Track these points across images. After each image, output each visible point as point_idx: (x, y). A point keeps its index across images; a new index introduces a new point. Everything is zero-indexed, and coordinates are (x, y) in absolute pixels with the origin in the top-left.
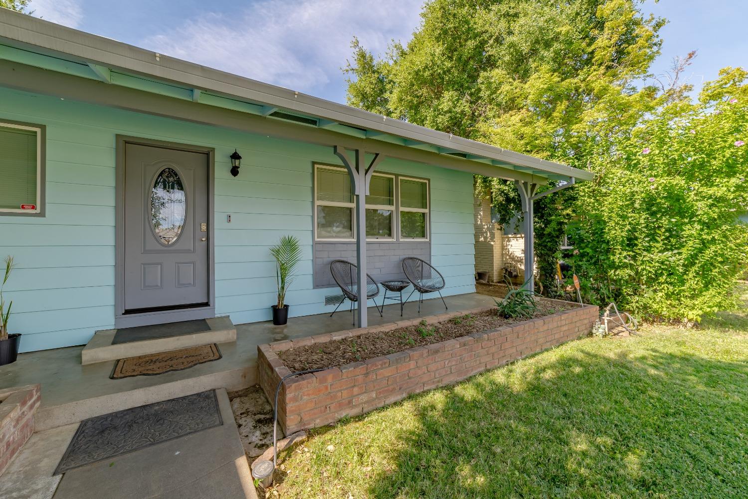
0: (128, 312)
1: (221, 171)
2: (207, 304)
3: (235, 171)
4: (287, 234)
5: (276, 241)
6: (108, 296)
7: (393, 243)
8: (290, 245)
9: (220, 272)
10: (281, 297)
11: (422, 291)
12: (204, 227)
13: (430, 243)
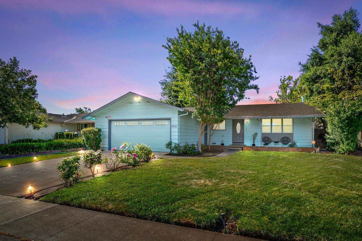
0: (234, 143)
1: (245, 122)
2: (243, 143)
3: (247, 122)
4: (256, 132)
5: (254, 133)
6: (231, 140)
7: (281, 134)
9: (245, 138)
10: (254, 142)
11: (284, 144)
12: (243, 131)
13: (293, 133)
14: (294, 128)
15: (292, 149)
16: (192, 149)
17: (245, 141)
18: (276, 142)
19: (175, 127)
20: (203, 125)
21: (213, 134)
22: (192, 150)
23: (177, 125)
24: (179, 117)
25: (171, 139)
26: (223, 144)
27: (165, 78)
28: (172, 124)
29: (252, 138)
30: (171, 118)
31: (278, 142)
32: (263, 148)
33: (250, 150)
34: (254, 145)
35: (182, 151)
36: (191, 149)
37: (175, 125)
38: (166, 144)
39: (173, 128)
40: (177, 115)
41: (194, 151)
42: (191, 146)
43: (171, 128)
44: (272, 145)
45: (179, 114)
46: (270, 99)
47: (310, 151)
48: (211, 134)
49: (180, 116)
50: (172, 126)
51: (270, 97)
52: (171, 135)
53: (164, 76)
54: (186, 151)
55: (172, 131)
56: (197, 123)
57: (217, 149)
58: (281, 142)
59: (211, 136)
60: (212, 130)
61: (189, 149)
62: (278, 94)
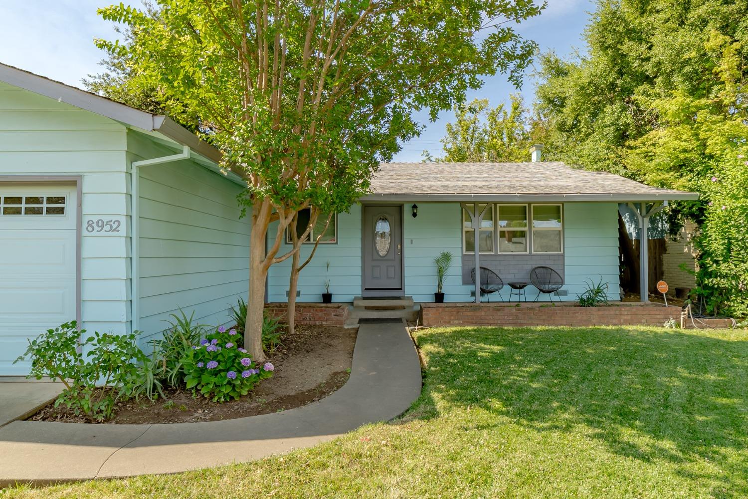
0: (366, 289)
1: (407, 215)
2: (401, 289)
3: (415, 215)
4: (445, 251)
5: (438, 254)
6: (358, 281)
7: (525, 255)
8: (446, 257)
9: (407, 271)
10: (440, 287)
11: (544, 292)
12: (399, 247)
13: (563, 255)
14: (565, 236)
15: (601, 313)
16: (219, 362)
17: (407, 281)
18: (513, 286)
19: (107, 228)
21: (307, 262)
22: (216, 373)
23: (123, 220)
24: (134, 172)
25: (79, 302)
26: (327, 298)
27: (103, 70)
28: (85, 210)
29: (434, 271)
30: (80, 177)
31: (522, 287)
32: (499, 313)
33: (449, 322)
34: (439, 297)
35: (151, 376)
36: (212, 365)
37: (105, 219)
38: (31, 349)
39: (95, 233)
40: (123, 157)
41: (232, 374)
42: (211, 348)
43: (85, 232)
44: (505, 295)
45: (133, 157)
46: (425, 158)
47: (658, 317)
48: (299, 265)
49: (140, 168)
50: (85, 225)
51: (425, 154)
52: (84, 276)
53: (102, 64)
54: (181, 376)
55: (85, 254)
56: (242, 207)
57: (317, 323)
58: (533, 283)
59: (299, 270)
60: (286, 243)
61: (201, 365)
62: (445, 146)
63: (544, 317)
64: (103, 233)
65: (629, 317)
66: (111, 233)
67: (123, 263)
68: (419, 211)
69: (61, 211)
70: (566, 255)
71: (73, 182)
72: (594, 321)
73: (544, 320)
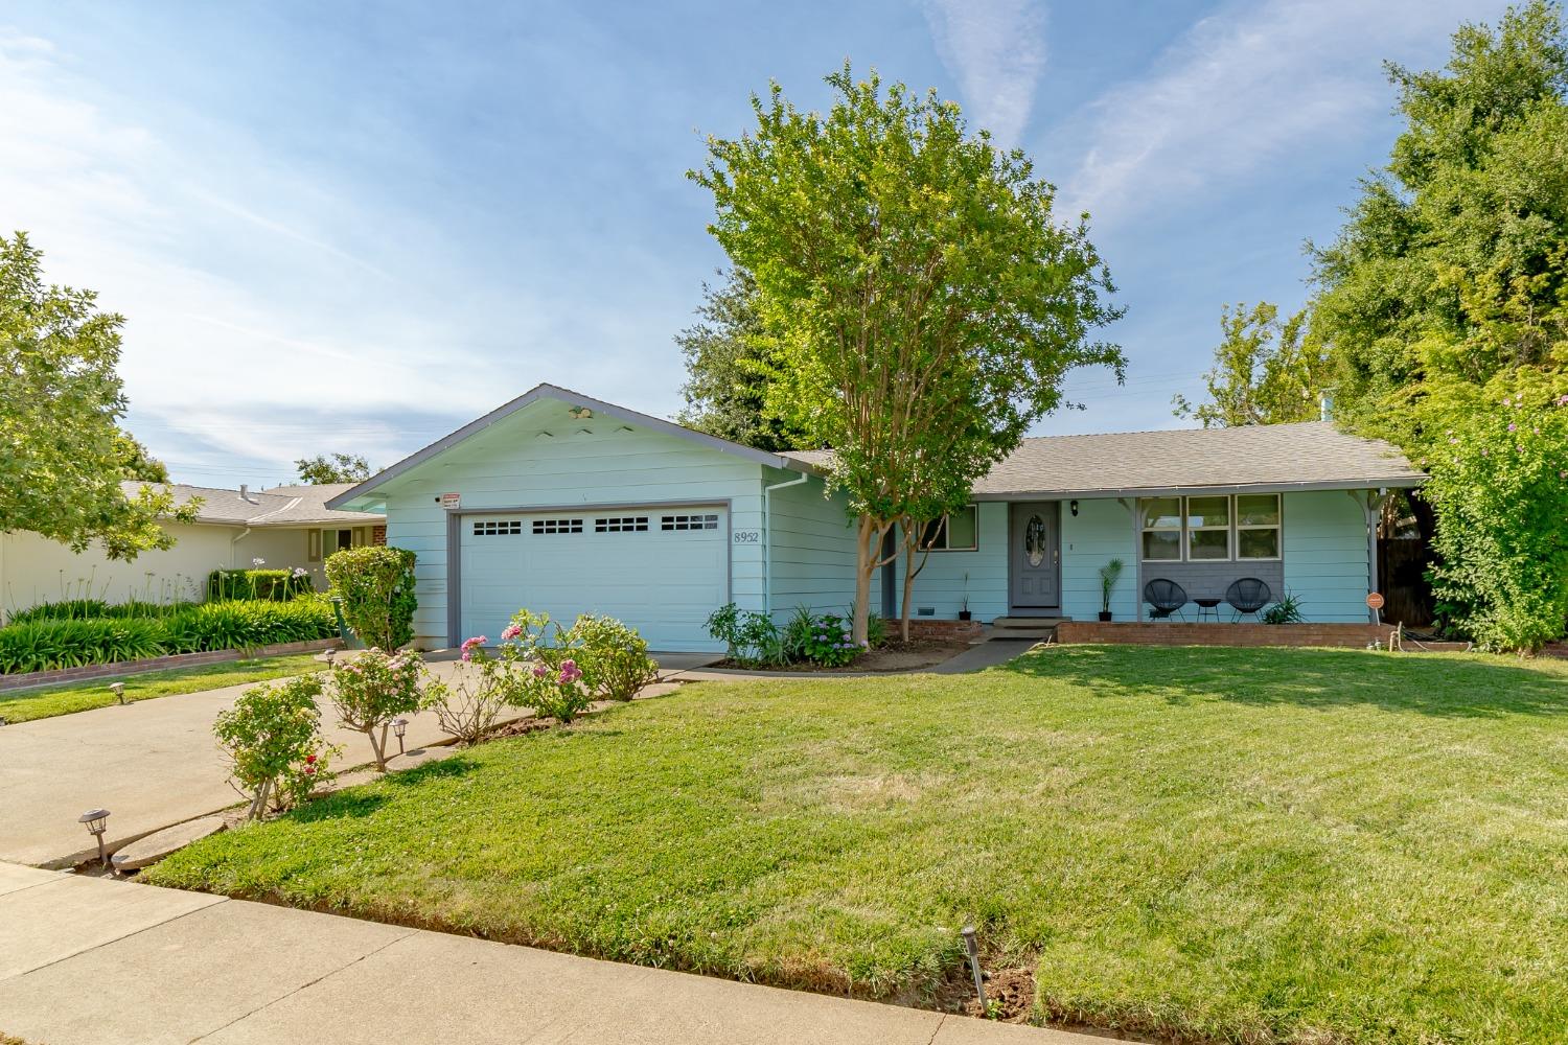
0: (1015, 607)
1: (1066, 514)
2: (1057, 607)
3: (1075, 513)
4: (1115, 557)
5: (1105, 563)
6: (1004, 597)
7: (1226, 563)
8: (1116, 566)
9: (1066, 585)
10: (1107, 604)
11: (1244, 611)
12: (1056, 554)
13: (1281, 563)
14: (1285, 537)
15: (1281, 631)
16: (828, 636)
17: (1065, 597)
18: (1204, 603)
19: (749, 539)
20: (875, 528)
21: (921, 569)
22: (826, 643)
23: (760, 532)
24: (767, 495)
25: (731, 595)
26: (965, 616)
27: (700, 319)
28: (734, 526)
29: (1098, 584)
30: (730, 500)
31: (1213, 603)
32: (1148, 630)
33: (1088, 638)
34: (1105, 616)
35: (781, 648)
36: (823, 638)
37: (748, 532)
38: (711, 620)
39: (740, 543)
40: (758, 484)
41: (838, 645)
42: (822, 626)
43: (733, 543)
44: (1189, 613)
45: (766, 483)
46: (1176, 406)
47: (1361, 638)
48: (913, 571)
49: (771, 491)
50: (733, 537)
51: (1177, 400)
52: (733, 576)
53: (697, 312)
54: (801, 649)
55: (734, 559)
56: (849, 518)
57: (940, 638)
58: (1230, 601)
59: (912, 577)
60: (917, 551)
61: (815, 638)
62: (1211, 385)
63: (1205, 636)
64: (746, 542)
65: (1320, 638)
66: (752, 543)
67: (760, 565)
68: (1081, 507)
69: (715, 526)
70: (1286, 561)
71: (725, 504)
72: (1271, 642)
73: (1206, 639)
